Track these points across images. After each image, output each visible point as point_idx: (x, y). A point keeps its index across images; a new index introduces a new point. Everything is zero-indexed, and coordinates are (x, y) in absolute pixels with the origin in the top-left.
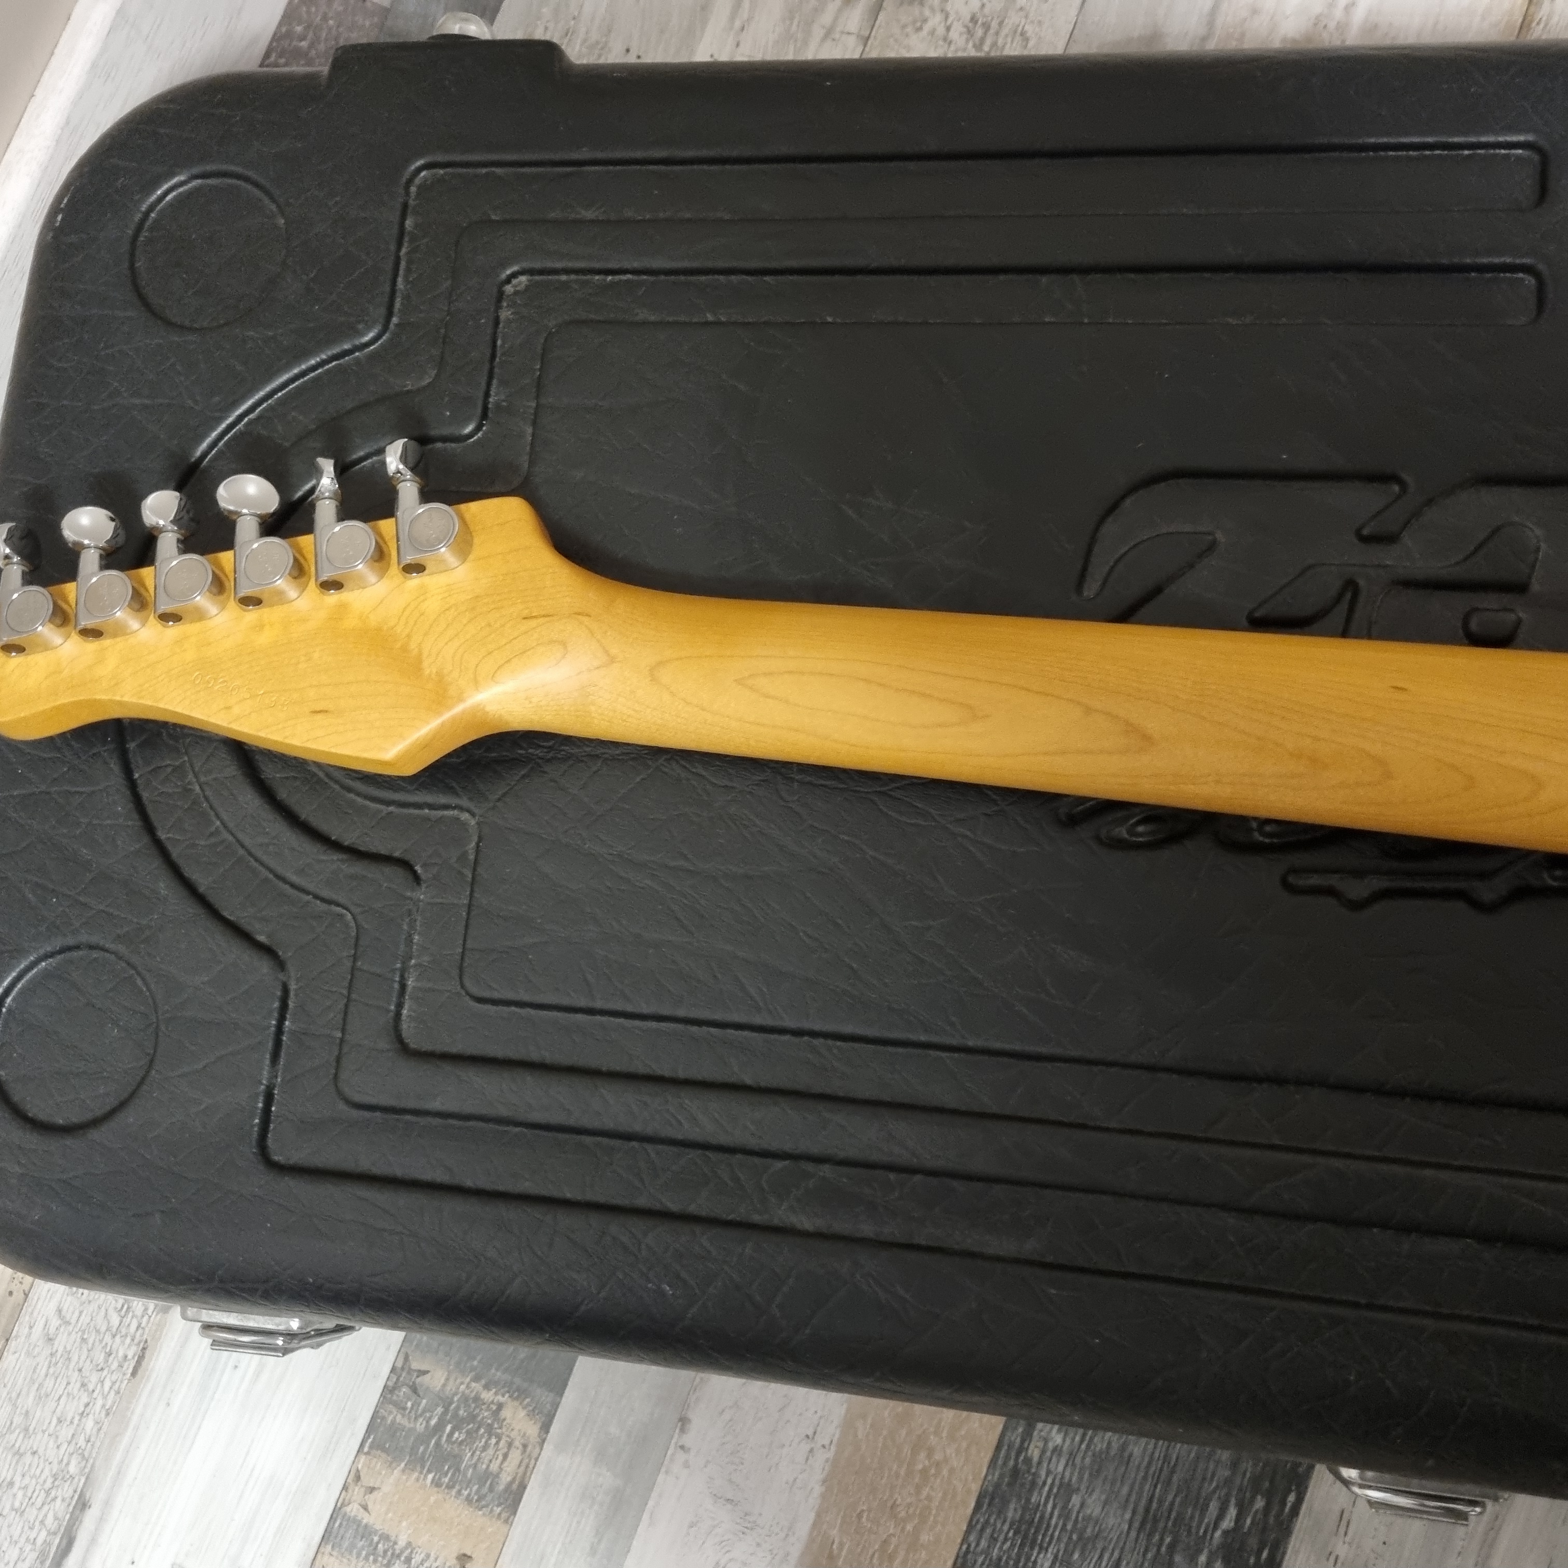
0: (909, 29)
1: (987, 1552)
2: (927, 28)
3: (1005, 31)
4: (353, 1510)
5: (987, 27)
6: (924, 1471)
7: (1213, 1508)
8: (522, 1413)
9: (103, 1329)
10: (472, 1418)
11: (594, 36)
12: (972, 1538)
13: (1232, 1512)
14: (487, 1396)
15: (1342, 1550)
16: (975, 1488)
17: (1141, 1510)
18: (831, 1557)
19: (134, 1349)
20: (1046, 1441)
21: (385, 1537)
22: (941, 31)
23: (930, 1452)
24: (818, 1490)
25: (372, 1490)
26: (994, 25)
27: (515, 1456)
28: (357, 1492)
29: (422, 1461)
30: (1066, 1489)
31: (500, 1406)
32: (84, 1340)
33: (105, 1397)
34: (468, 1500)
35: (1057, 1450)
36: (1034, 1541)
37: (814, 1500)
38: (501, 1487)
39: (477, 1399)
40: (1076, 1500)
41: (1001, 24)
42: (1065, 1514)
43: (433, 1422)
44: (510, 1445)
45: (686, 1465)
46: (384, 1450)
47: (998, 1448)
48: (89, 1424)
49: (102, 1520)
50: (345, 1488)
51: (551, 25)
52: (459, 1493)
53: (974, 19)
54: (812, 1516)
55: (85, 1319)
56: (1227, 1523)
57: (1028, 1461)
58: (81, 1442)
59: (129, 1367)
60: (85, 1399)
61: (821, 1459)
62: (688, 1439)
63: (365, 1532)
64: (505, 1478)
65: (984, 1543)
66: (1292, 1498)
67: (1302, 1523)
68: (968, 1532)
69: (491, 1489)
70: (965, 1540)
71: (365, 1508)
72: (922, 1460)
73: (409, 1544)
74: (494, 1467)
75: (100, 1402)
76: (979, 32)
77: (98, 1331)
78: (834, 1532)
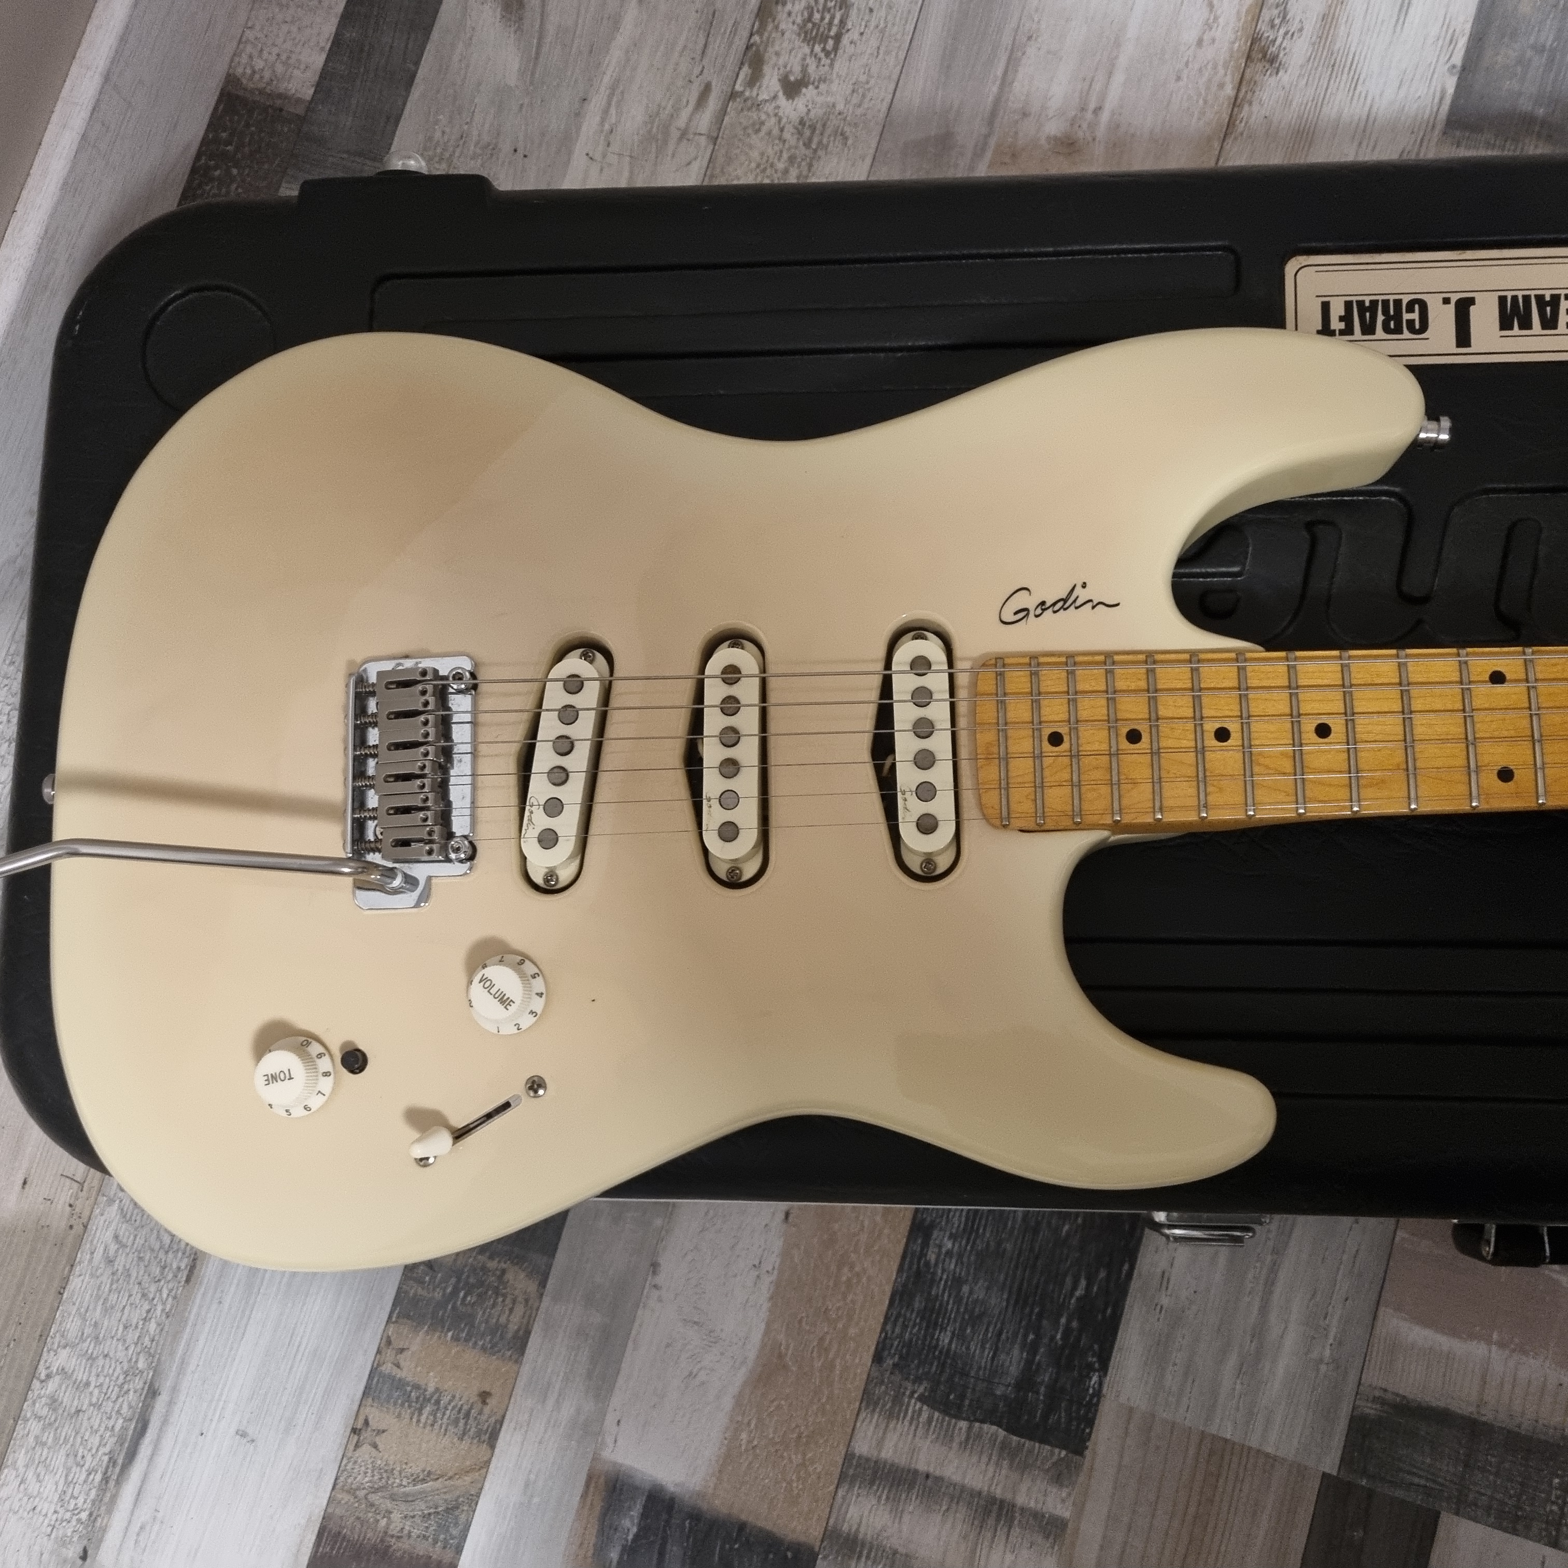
0: (750, 131)
1: (901, 1336)
2: (764, 129)
3: (828, 131)
4: (387, 1368)
5: (813, 128)
6: (849, 1280)
7: (1069, 1281)
8: (522, 1275)
9: (157, 1247)
10: (481, 1283)
11: (486, 138)
12: (889, 1327)
13: (1083, 1283)
14: (492, 1265)
15: (1165, 1301)
16: (888, 1289)
17: (1015, 1289)
18: (781, 1356)
19: (186, 1261)
20: (940, 1247)
21: (417, 1387)
22: (776, 132)
23: (852, 1268)
24: (766, 1306)
25: (402, 1350)
26: (819, 126)
27: (519, 1310)
28: (389, 1354)
29: (442, 1321)
30: (958, 1282)
31: (504, 1272)
32: (140, 1259)
33: (164, 1304)
34: (484, 1349)
35: (949, 1253)
36: (936, 1324)
37: (764, 1314)
38: (510, 1335)
39: (484, 1268)
40: (966, 1289)
41: (824, 125)
42: (958, 1300)
43: (449, 1290)
44: (514, 1301)
45: (660, 1300)
46: (408, 1317)
47: (904, 1257)
48: (152, 1326)
49: (171, 1403)
50: (379, 1352)
51: (447, 130)
52: (475, 1343)
53: (802, 122)
54: (763, 1326)
55: (140, 1241)
56: (1078, 1293)
57: (927, 1264)
58: (147, 1341)
59: (183, 1276)
60: (146, 1306)
61: (767, 1282)
62: (660, 1279)
63: (399, 1384)
64: (512, 1327)
65: (898, 1330)
66: (1126, 1267)
67: (1135, 1285)
68: (885, 1323)
69: (502, 1338)
70: (883, 1329)
71: (398, 1366)
72: (846, 1273)
73: (437, 1390)
74: (503, 1320)
75: (159, 1308)
76: (807, 133)
77: (152, 1250)
78: (781, 1337)
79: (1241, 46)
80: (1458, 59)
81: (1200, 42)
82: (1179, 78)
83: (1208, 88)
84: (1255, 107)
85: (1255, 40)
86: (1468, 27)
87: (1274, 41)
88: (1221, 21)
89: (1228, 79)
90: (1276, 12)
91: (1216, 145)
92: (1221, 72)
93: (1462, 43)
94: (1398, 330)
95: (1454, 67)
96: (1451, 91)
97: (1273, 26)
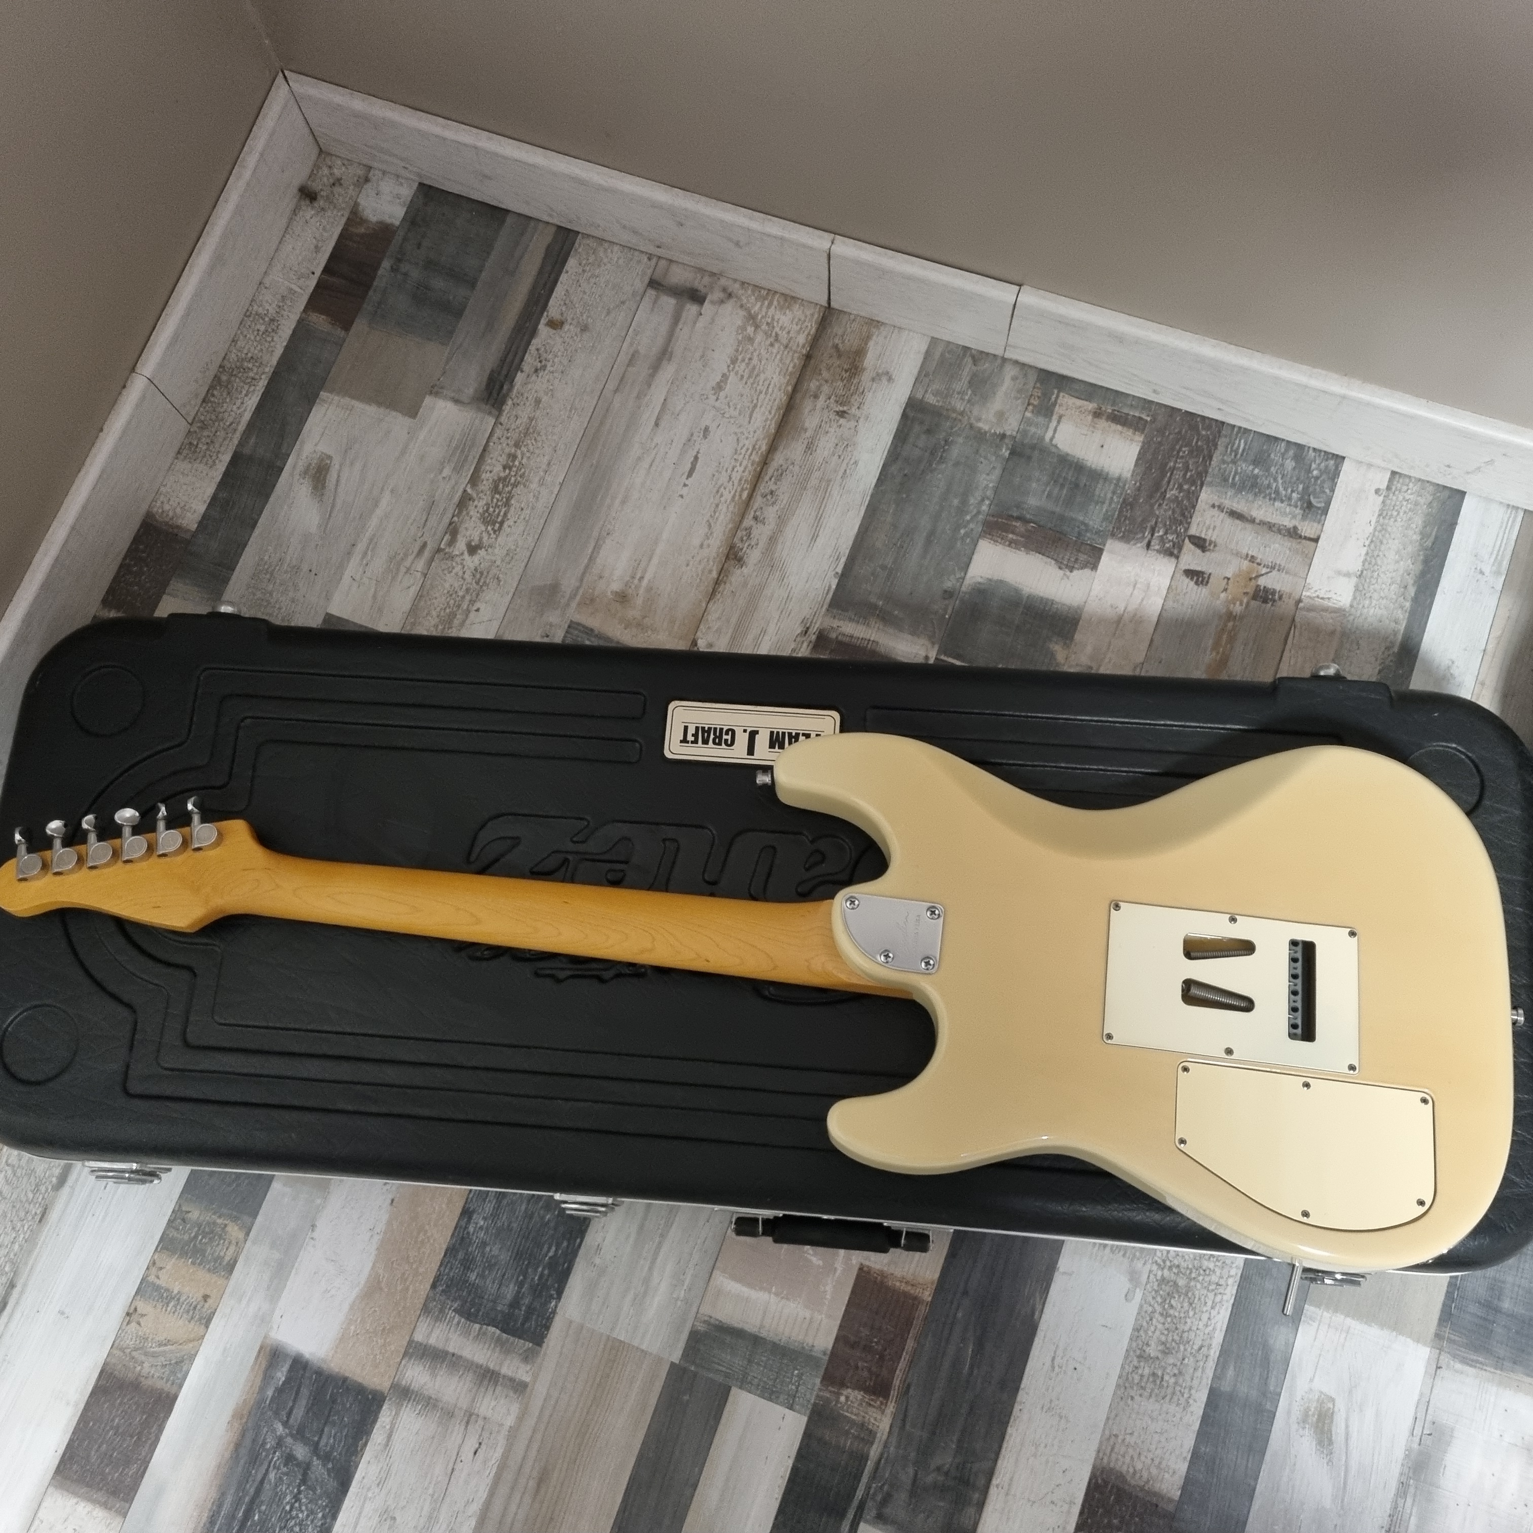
0: (446, 572)
1: (448, 1274)
2: (454, 571)
3: (490, 576)
4: (152, 1278)
5: (482, 573)
6: (423, 1241)
7: (546, 1247)
8: (236, 1228)
9: (24, 1200)
10: (212, 1232)
11: (294, 562)
12: (442, 1269)
13: (554, 1248)
14: (219, 1221)
15: (597, 1261)
16: (444, 1247)
17: (515, 1251)
18: (379, 1282)
19: (40, 1209)
20: (477, 1224)
21: (167, 1290)
22: (461, 573)
23: (426, 1231)
24: (374, 1253)
25: (161, 1268)
26: (485, 573)
27: (232, 1248)
28: (154, 1270)
29: (187, 1253)
30: (484, 1244)
31: (226, 1225)
32: (14, 1207)
33: (25, 1233)
34: (209, 1270)
35: (481, 1228)
36: (469, 1268)
37: (372, 1258)
38: (225, 1263)
39: (214, 1223)
40: (488, 1249)
41: (488, 573)
42: (483, 1255)
43: (193, 1235)
44: (230, 1243)
45: (314, 1246)
46: (167, 1249)
47: (456, 1228)
48: (16, 1247)
49: (22, 1292)
50: (148, 1268)
51: (273, 555)
52: (204, 1267)
53: (476, 570)
54: (371, 1264)
55: (15, 1196)
56: (551, 1254)
57: (468, 1233)
58: (12, 1256)
59: (38, 1218)
60: (14, 1235)
61: (377, 1239)
62: (315, 1235)
63: (157, 1288)
64: (227, 1259)
65: (447, 1271)
66: (578, 1240)
67: (582, 1252)
68: (441, 1266)
69: (220, 1264)
70: (439, 1270)
71: (158, 1277)
72: (421, 1236)
73: (179, 1292)
74: (222, 1254)
75: (22, 1236)
76: (478, 576)
77: (21, 1202)
78: (381, 1271)
79: (724, 550)
80: (839, 570)
81: (701, 546)
82: (688, 565)
83: (703, 572)
84: (728, 585)
85: (732, 547)
86: (847, 552)
87: (742, 549)
88: (715, 535)
89: (715, 568)
90: (744, 533)
91: (704, 605)
92: (711, 563)
93: (843, 560)
94: (720, 744)
95: (837, 573)
96: (834, 587)
97: (742, 541)
